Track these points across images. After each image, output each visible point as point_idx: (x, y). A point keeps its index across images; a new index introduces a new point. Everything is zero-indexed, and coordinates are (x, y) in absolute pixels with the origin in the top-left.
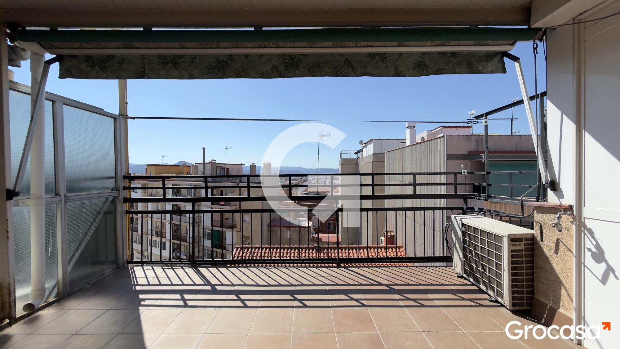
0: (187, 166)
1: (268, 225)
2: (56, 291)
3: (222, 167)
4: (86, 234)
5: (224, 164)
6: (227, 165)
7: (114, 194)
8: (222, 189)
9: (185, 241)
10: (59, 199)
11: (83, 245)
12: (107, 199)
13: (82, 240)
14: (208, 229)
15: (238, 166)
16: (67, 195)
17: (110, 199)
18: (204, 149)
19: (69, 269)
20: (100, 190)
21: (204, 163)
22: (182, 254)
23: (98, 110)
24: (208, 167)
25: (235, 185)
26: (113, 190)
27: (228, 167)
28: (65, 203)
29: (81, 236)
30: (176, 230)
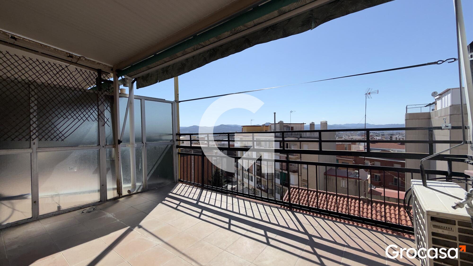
0: (266, 126)
1: (324, 173)
2: (141, 187)
3: (288, 126)
4: (157, 162)
5: (290, 124)
6: (291, 124)
7: (172, 143)
8: (287, 143)
9: (264, 177)
10: (143, 145)
11: (155, 167)
12: (168, 145)
13: (155, 165)
14: (278, 171)
15: (300, 125)
16: (147, 143)
17: (169, 146)
18: (275, 113)
19: (148, 178)
20: (164, 141)
21: (275, 124)
22: (262, 186)
23: (162, 100)
24: (278, 126)
25: (297, 139)
26: (171, 141)
27: (292, 126)
28: (146, 146)
29: (154, 163)
30: (258, 169)
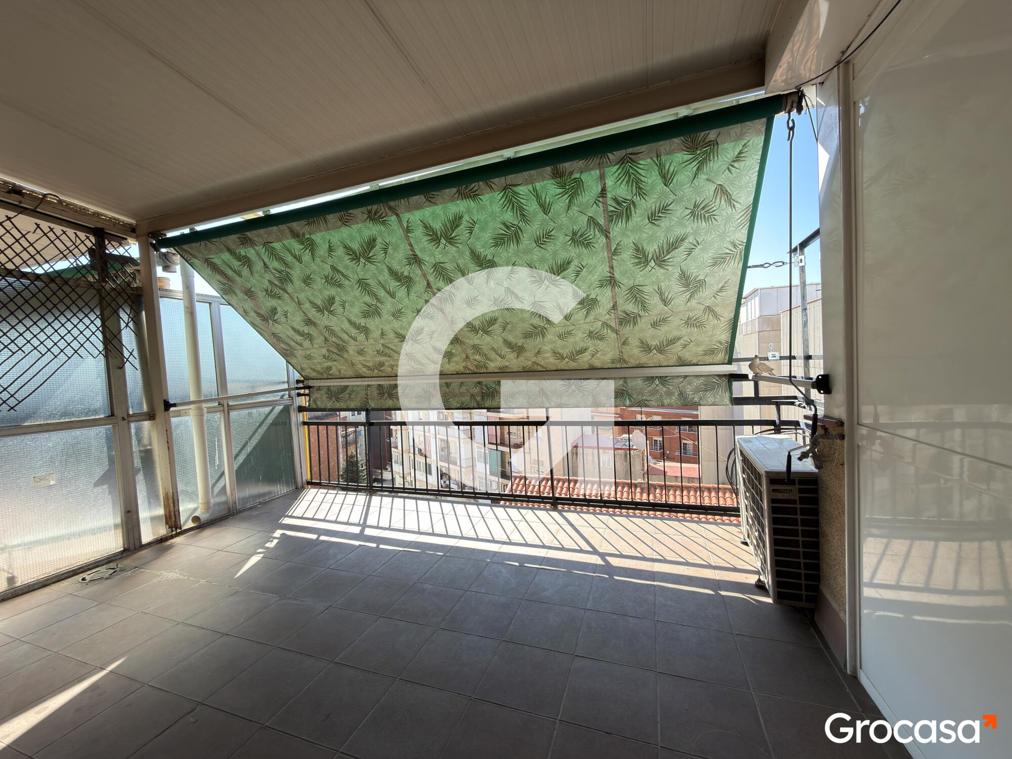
7: (286, 401)
9: (455, 464)
10: (222, 409)
16: (231, 404)
17: (281, 407)
22: (451, 482)
26: (282, 397)
28: (228, 412)
30: (443, 448)
